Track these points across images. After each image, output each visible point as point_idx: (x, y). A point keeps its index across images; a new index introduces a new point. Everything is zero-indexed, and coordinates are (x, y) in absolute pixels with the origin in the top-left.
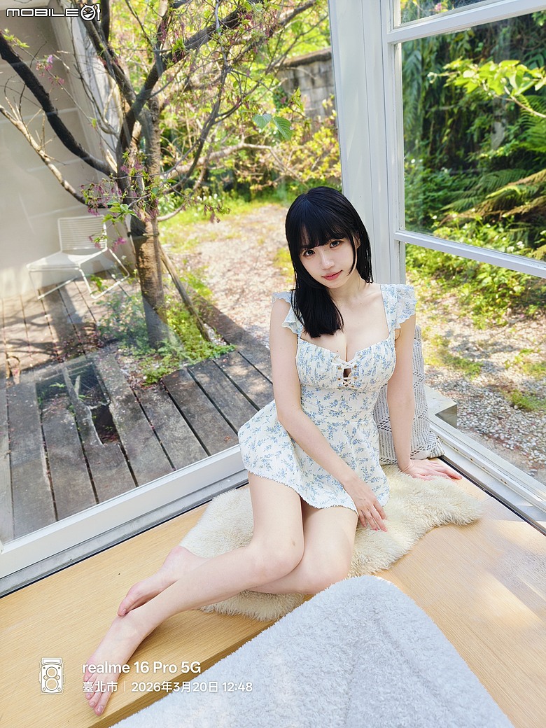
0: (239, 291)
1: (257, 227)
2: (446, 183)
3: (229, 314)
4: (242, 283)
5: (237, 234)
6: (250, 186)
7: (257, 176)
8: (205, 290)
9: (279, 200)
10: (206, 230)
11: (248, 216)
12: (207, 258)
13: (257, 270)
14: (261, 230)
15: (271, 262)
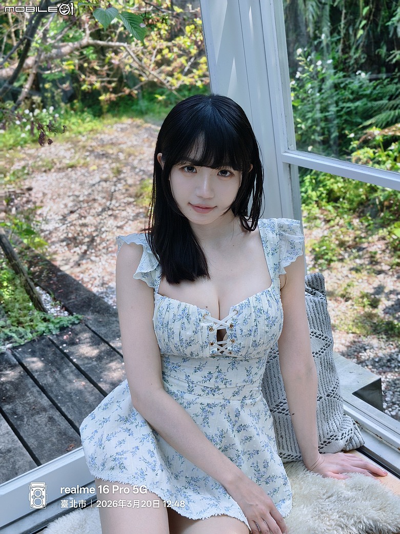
0: (87, 240)
1: (111, 151)
2: (364, 90)
3: (72, 273)
4: (91, 229)
5: (82, 162)
6: (100, 95)
7: (110, 82)
8: (37, 240)
9: (141, 113)
10: (38, 157)
11: (98, 135)
12: (41, 195)
13: (113, 210)
14: (117, 155)
15: (131, 200)
